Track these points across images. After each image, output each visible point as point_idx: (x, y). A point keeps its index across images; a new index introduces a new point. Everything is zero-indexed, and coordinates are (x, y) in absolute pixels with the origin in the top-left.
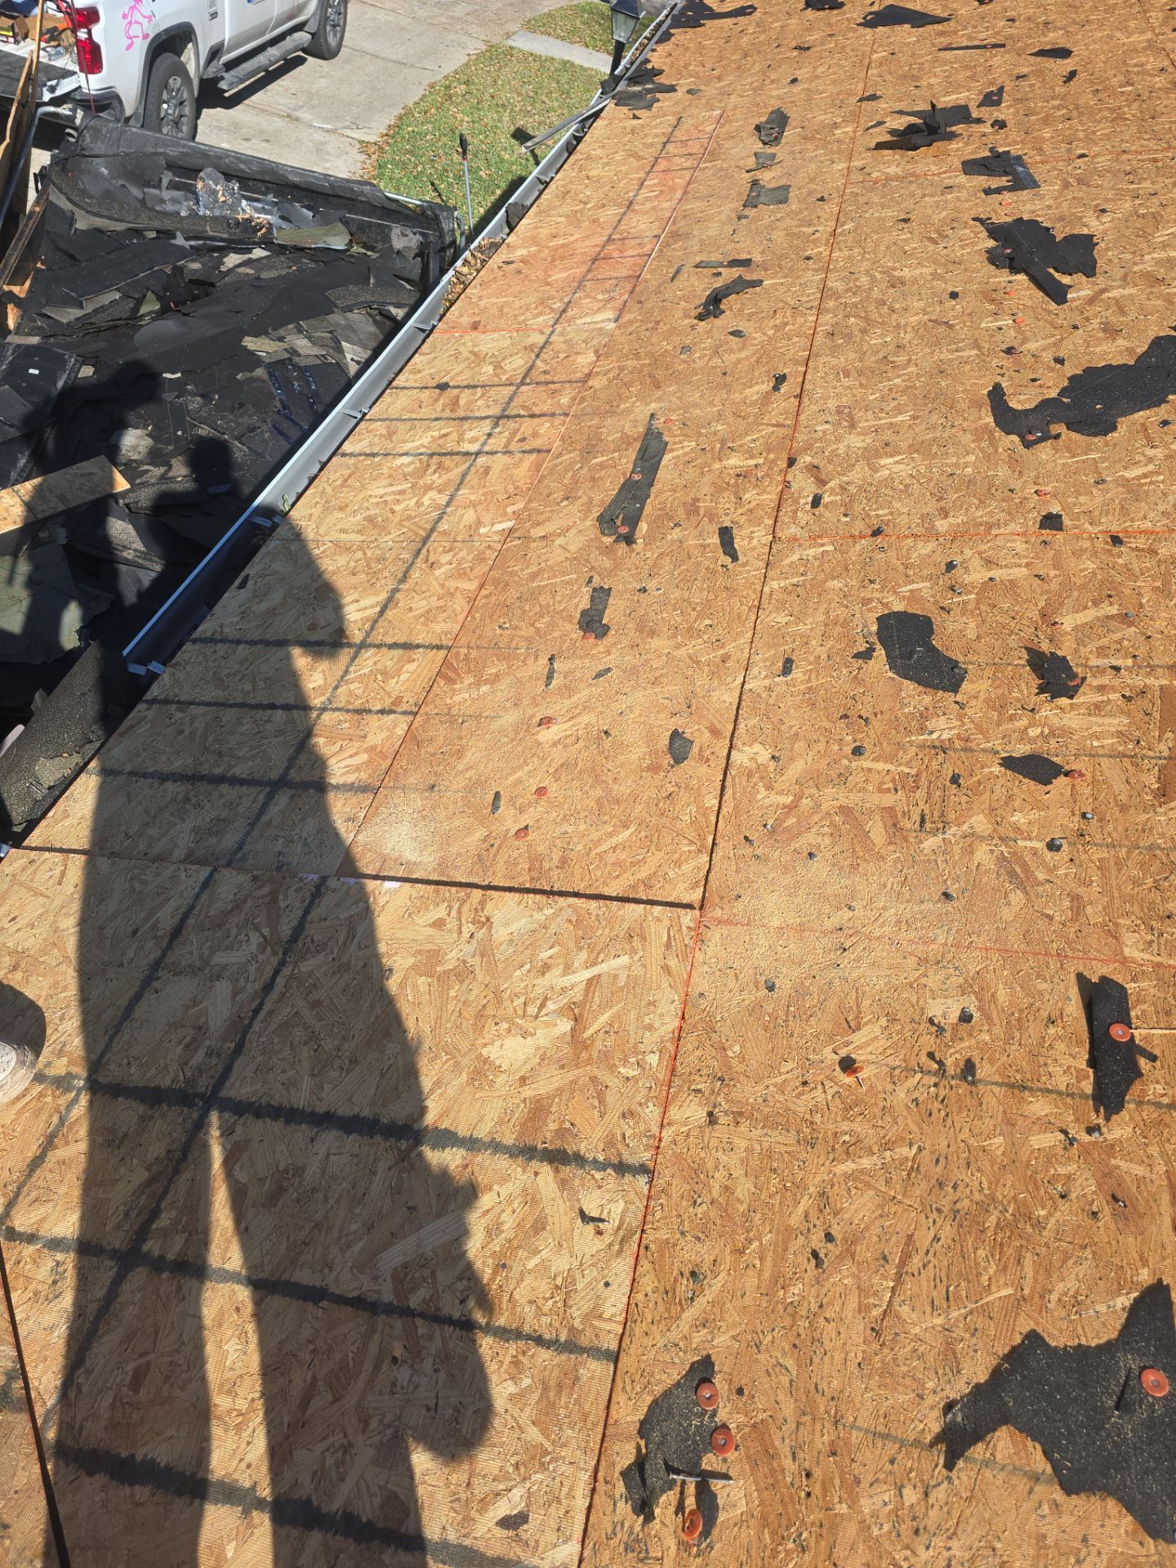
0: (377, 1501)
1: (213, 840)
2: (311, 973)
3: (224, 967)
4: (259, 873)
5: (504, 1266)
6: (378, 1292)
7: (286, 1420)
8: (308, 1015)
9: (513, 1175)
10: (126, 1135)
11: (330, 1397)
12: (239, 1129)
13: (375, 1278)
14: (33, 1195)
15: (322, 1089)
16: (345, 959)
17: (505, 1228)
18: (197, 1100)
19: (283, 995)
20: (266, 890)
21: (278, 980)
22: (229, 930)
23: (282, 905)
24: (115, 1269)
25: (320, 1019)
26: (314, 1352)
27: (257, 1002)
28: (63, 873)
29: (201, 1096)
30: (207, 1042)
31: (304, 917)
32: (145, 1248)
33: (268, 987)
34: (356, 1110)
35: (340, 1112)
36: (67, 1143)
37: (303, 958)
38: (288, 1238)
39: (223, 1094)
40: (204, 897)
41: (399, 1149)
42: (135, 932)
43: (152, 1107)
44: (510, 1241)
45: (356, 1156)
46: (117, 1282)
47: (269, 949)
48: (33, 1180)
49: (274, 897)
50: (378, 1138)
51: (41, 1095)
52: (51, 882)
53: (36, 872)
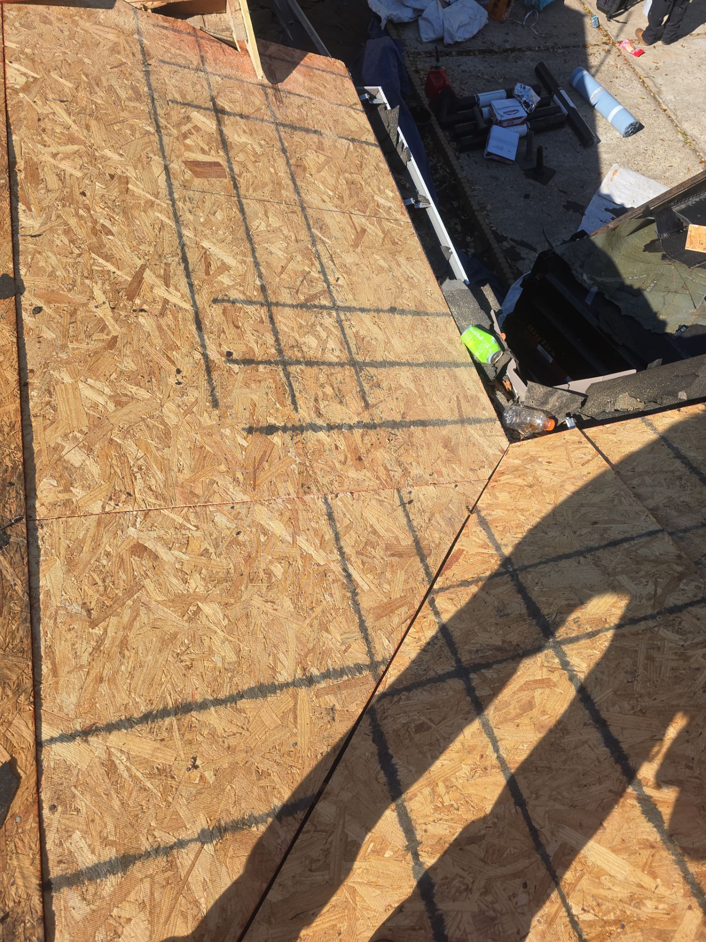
0: (458, 934)
2: (663, 639)
4: (685, 556)
5: (623, 927)
6: (548, 842)
8: (641, 659)
9: (675, 889)
10: (508, 615)
11: (482, 855)
13: (553, 834)
15: (614, 705)
16: (690, 653)
17: (643, 908)
20: (680, 569)
21: (643, 623)
23: (682, 586)
25: (646, 669)
26: (495, 823)
28: (588, 461)
31: (687, 605)
32: (472, 676)
34: (620, 739)
35: (612, 729)
37: (666, 626)
40: (644, 539)
42: (595, 523)
43: (529, 616)
44: (639, 920)
45: (599, 762)
46: (449, 675)
47: (652, 601)
49: (681, 577)
50: (618, 768)
51: (492, 556)
52: (579, 461)
53: (578, 448)
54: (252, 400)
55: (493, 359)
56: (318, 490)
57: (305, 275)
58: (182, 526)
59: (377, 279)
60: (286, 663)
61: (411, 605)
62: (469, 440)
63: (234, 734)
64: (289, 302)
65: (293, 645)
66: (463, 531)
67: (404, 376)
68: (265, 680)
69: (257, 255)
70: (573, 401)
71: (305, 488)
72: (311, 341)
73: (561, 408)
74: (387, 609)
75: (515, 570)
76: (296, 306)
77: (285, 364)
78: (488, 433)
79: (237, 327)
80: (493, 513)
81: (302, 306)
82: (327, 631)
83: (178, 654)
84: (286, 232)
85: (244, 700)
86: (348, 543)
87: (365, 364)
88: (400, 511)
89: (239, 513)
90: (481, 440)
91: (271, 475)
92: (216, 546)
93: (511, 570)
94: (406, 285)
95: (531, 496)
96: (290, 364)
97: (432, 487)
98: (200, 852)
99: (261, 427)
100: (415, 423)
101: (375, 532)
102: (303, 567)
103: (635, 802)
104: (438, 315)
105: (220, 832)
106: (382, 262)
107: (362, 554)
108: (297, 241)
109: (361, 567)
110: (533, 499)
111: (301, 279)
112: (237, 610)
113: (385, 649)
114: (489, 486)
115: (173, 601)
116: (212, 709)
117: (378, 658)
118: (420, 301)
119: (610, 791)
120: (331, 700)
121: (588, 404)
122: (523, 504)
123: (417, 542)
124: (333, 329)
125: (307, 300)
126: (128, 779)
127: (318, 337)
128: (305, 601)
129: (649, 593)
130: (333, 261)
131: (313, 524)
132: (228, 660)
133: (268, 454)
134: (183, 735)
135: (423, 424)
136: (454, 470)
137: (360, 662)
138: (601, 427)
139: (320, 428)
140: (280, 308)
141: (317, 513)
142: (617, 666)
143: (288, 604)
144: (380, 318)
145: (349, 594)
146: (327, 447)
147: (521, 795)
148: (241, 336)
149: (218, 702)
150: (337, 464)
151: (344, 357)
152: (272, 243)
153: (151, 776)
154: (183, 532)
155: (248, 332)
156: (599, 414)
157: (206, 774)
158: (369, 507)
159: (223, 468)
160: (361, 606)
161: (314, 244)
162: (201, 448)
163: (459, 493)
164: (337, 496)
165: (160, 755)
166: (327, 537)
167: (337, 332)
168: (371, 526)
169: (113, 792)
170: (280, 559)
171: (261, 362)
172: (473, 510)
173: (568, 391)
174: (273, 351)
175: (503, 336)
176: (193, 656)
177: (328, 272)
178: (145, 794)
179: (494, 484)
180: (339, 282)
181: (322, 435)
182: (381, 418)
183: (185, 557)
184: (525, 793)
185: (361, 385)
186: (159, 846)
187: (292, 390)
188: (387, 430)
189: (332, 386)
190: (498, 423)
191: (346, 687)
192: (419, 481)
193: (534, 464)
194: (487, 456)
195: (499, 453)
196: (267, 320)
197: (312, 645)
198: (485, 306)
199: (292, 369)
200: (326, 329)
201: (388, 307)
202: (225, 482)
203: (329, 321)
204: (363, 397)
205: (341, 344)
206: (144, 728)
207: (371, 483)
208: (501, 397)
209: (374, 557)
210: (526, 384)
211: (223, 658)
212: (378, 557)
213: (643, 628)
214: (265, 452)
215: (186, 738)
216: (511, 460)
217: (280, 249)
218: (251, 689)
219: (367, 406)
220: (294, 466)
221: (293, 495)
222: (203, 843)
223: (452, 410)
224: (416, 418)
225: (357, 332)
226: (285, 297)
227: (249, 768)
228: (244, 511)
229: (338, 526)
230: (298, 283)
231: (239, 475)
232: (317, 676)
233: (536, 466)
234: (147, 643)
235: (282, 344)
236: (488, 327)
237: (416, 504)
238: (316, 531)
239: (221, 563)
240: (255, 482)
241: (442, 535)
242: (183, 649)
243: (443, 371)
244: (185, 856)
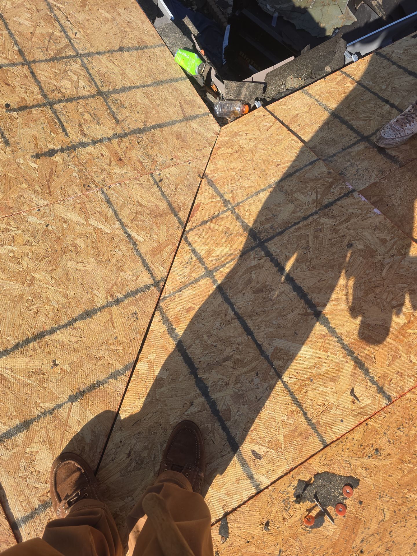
0: (224, 407)
1: (326, 147)
2: (323, 224)
3: (297, 200)
4: (333, 171)
5: (312, 380)
6: (267, 349)
7: (217, 359)
8: (311, 238)
9: (338, 355)
10: (231, 234)
11: (232, 365)
12: (263, 260)
13: (269, 344)
14: (198, 232)
15: (297, 268)
16: (338, 228)
17: (322, 369)
18: (257, 240)
19: (308, 225)
20: (330, 180)
21: (310, 218)
22: (307, 187)
23: (332, 190)
24: (204, 273)
25: (314, 244)
26: (237, 348)
27: (298, 221)
28: (271, 127)
29: (260, 240)
30: (273, 223)
31: (336, 201)
32: (215, 274)
33: (305, 218)
34: (302, 285)
36: (215, 223)
37: (324, 216)
38: (253, 307)
39: (266, 244)
40: (308, 168)
41: (306, 311)
42: (278, 165)
44: (320, 375)
45: (292, 301)
46: (202, 277)
47: (315, 204)
48: (201, 227)
49: (331, 185)
50: (302, 301)
51: (218, 202)
52: (265, 128)
53: (263, 120)
54: (33, 135)
55: (199, 71)
56: (96, 186)
57: (50, 36)
58: (6, 230)
59: (105, 29)
60: (100, 296)
61: (174, 244)
62: (193, 131)
63: (76, 342)
64: (43, 58)
65: (101, 284)
66: (199, 191)
67: (140, 95)
68: (89, 308)
69: (10, 27)
70: (257, 88)
71: (86, 187)
72: (67, 84)
73: (250, 96)
74: (159, 249)
75: (233, 207)
76: (49, 60)
77: (51, 104)
78: (205, 124)
79: (9, 85)
80: (216, 175)
81: (53, 59)
82: (122, 271)
83: (27, 307)
84: (28, 6)
85: (77, 322)
86: (124, 215)
87: (110, 92)
88: (155, 188)
89: (44, 213)
90: (201, 129)
91: (60, 183)
92: (34, 237)
93: (231, 207)
94: (127, 29)
95: (238, 158)
96: (55, 104)
97: (174, 168)
98: (71, 407)
99: (45, 152)
100: (154, 127)
101: (141, 205)
102: (98, 237)
103: (313, 317)
104: (155, 46)
105: (81, 394)
106: (106, 15)
107: (135, 221)
108: (38, 11)
109: (136, 228)
110: (239, 160)
111: (48, 39)
112: (59, 273)
113: (161, 272)
114: (211, 158)
115: (14, 277)
116: (58, 332)
117: (158, 278)
118: (141, 39)
119: (299, 314)
120: (133, 309)
121: (268, 89)
122: (233, 165)
123: (170, 205)
124: (80, 71)
125: (56, 54)
126: (15, 382)
127: (71, 80)
128: (103, 257)
129: (313, 199)
130: (69, 21)
131: (98, 209)
132: (61, 302)
133: (54, 170)
134: (44, 350)
135: (159, 126)
136: (186, 153)
137: (147, 284)
138: (277, 102)
139: (87, 144)
140: (37, 64)
141: (99, 201)
142: (297, 246)
143: (92, 261)
144: (113, 57)
145: (132, 247)
146: (95, 156)
147: (250, 329)
148: (13, 90)
149: (61, 327)
150: (105, 166)
151: (93, 91)
152: (19, 16)
153: (30, 377)
154: (9, 233)
155: (17, 86)
156: (276, 95)
157: (64, 367)
158: (133, 190)
159: (24, 185)
160: (141, 252)
161: (51, 10)
162: (5, 175)
163: (192, 168)
164: (110, 188)
165: (32, 364)
166: (109, 215)
167: (84, 73)
168: (138, 202)
169: (7, 391)
170: (80, 236)
171: (33, 107)
172: (203, 176)
173: (253, 82)
174: (40, 96)
175: (202, 52)
176: (38, 306)
177: (67, 30)
178: (28, 387)
179: (214, 156)
180: (77, 36)
181: (90, 149)
182: (130, 128)
183: (14, 249)
184: (252, 328)
185: (110, 108)
186: (45, 411)
187: (60, 122)
188: (135, 135)
189: (89, 113)
190: (211, 115)
191: (141, 299)
192: (165, 166)
193: (237, 137)
194: (207, 139)
195: (215, 135)
196: (29, 75)
197: (114, 281)
198: (186, 32)
199: (56, 107)
200: (75, 72)
201: (118, 47)
202: (29, 194)
203: (76, 66)
204: (114, 117)
205: (89, 81)
206: (17, 353)
207: (132, 174)
208: (210, 97)
209: (143, 221)
210: (223, 83)
211: (58, 302)
212: (146, 220)
213: (311, 221)
214: (52, 169)
215: (45, 351)
216: (223, 138)
217: (26, 19)
218: (81, 315)
219: (117, 122)
220: (75, 174)
221: (79, 193)
222: (72, 403)
223: (178, 113)
224: (154, 123)
225: (99, 70)
226: (39, 55)
227: (90, 357)
228: (47, 211)
229: (115, 206)
230: (47, 43)
231: (37, 188)
232: (121, 298)
233: (239, 138)
234: (4, 305)
235: (45, 90)
236: (191, 48)
237: (165, 181)
238: (100, 213)
239: (40, 248)
240: (50, 190)
241: (186, 197)
242: (29, 303)
243: (166, 87)
244: (63, 412)
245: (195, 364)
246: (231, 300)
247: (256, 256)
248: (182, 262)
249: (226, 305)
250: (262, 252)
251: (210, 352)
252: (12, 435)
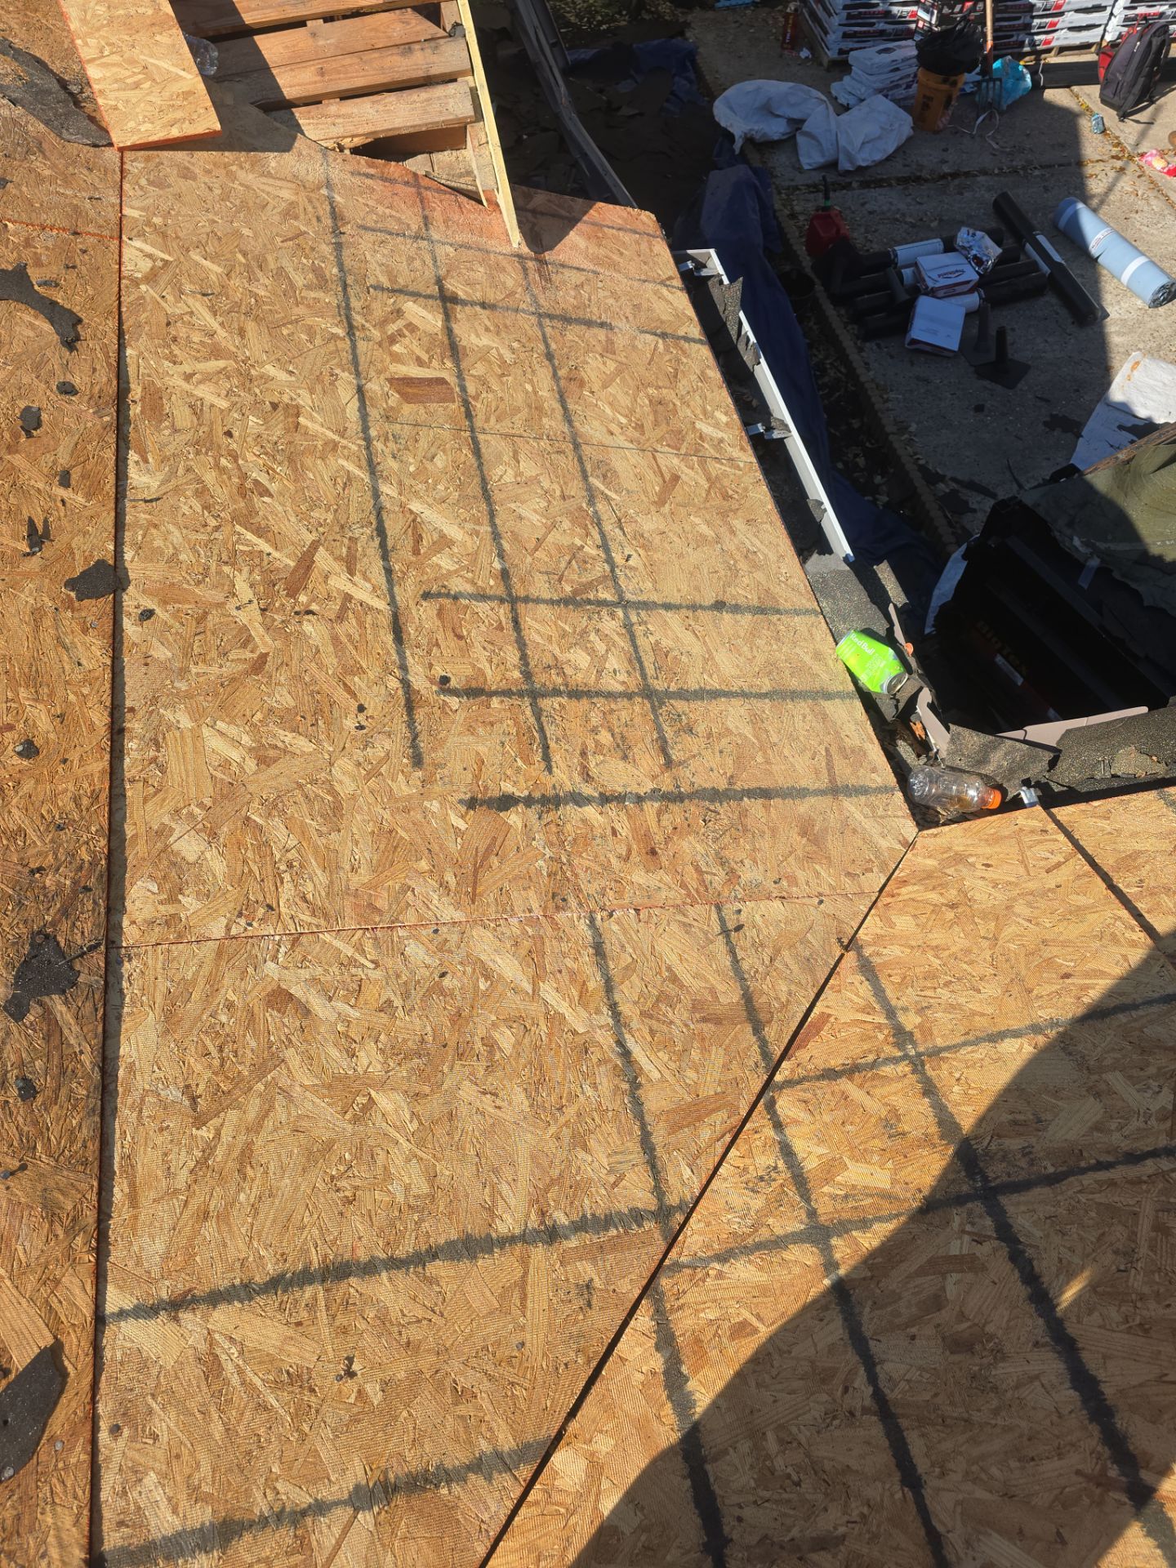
3: (1111, 1092)
7: (795, 1532)
8: (1145, 1228)
10: (904, 1134)
12: (986, 1248)
14: (808, 1096)
15: (1090, 1312)
18: (978, 1177)
19: (1138, 1182)
21: (1149, 1162)
22: (1148, 1064)
24: (803, 1227)
25: (1152, 1248)
26: (863, 1516)
27: (1110, 1159)
28: (1058, 865)
29: (985, 1179)
30: (1033, 1140)
32: (834, 1241)
33: (1133, 1158)
34: (1101, 1375)
35: (1085, 1356)
36: (861, 1086)
38: (936, 1395)
39: (1004, 1200)
40: (1155, 1009)
41: (1104, 1470)
42: (1067, 976)
43: (942, 1138)
45: (1060, 1416)
46: (796, 1238)
47: (1168, 1124)
48: (817, 1084)
50: (1095, 1429)
51: (879, 1027)
52: (1043, 863)
53: (1040, 842)
54: (478, 753)
55: (890, 687)
56: (580, 904)
57: (575, 552)
58: (352, 962)
59: (694, 557)
60: (512, 1202)
61: (733, 1110)
62: (845, 823)
63: (419, 1321)
64: (546, 595)
65: (525, 1168)
66: (831, 982)
67: (735, 714)
68: (475, 1228)
69: (497, 521)
70: (1034, 759)
71: (557, 900)
72: (581, 658)
73: (1011, 771)
74: (691, 1114)
75: (919, 1055)
76: (558, 602)
77: (535, 695)
78: (880, 812)
79: (460, 637)
80: (885, 951)
81: (566, 601)
82: (585, 1148)
83: (332, 1178)
84: (546, 484)
85: (438, 1262)
86: (628, 995)
87: (669, 695)
88: (720, 945)
89: (446, 941)
90: (868, 824)
91: (501, 879)
92: (406, 996)
93: (913, 1053)
94: (743, 565)
95: (953, 923)
96: (544, 696)
97: (777, 904)
98: (350, 1524)
99: (490, 798)
100: (751, 793)
101: (674, 979)
102: (550, 1035)
103: (1124, 1498)
104: (797, 612)
105: (386, 1492)
106: (704, 529)
107: (651, 1017)
108: (564, 497)
109: (649, 1039)
110: (956, 929)
111: (567, 558)
112: (434, 1106)
113: (683, 1184)
114: (879, 904)
115: (330, 1087)
116: (384, 1275)
117: (673, 1199)
118: (767, 591)
119: (1078, 1473)
120: (587, 1270)
121: (1062, 765)
122: (937, 937)
123: (748, 998)
124: (616, 638)
125: (575, 592)
126: (239, 1388)
127: (592, 652)
128: (549, 1095)
129: (1163, 1108)
130: (622, 529)
131: (569, 963)
132: (415, 1191)
133: (498, 843)
134: (334, 1317)
135: (765, 794)
136: (818, 874)
137: (640, 1205)
138: (1083, 806)
139: (588, 800)
140: (530, 605)
141: (576, 943)
142: (1099, 1239)
143: (519, 1097)
144: (696, 620)
145: (625, 1086)
146: (598, 832)
147: (913, 1467)
148: (466, 650)
149: (394, 1264)
150: (614, 861)
151: (633, 684)
152: (522, 502)
153: (277, 1385)
154: (353, 971)
155: (476, 644)
156: (1082, 782)
157: (368, 1388)
158: (665, 935)
159: (424, 865)
160: (646, 1107)
161: (591, 501)
162: (391, 832)
163: (826, 915)
164: (611, 915)
165: (293, 1349)
166: (591, 985)
167: (623, 643)
168: (669, 969)
169: (213, 1409)
170: (509, 1021)
171: (495, 693)
172: (850, 944)
173: (1025, 742)
174: (516, 674)
175: (909, 648)
176: (358, 1182)
177: (613, 546)
178: (265, 1416)
179: (889, 900)
180: (631, 562)
181: (590, 811)
182: (693, 784)
183: (354, 1014)
184: (922, 1465)
185: (659, 729)
186: (284, 1508)
187: (544, 737)
188: (702, 803)
189: (611, 730)
190: (899, 795)
191: (614, 1248)
192: (756, 893)
193: (960, 867)
194: (878, 852)
195: (899, 847)
196: (508, 624)
197: (557, 1172)
198: (878, 597)
199: (546, 703)
200: (605, 638)
201: (712, 601)
202: (426, 888)
203: (610, 625)
204: (664, 750)
205: (630, 661)
206: (268, 1302)
207: (672, 894)
208: (904, 750)
209: (672, 1022)
210: (948, 729)
211: (407, 1188)
212: (678, 1022)
213: (1151, 1171)
214: (494, 839)
215: (337, 1323)
216: (920, 859)
217: (535, 511)
218: (451, 1244)
219: (669, 763)
220: (541, 862)
221: (537, 912)
222: (357, 1510)
223: (817, 772)
224: (754, 785)
225: (657, 643)
226: (541, 587)
227: (441, 1384)
228: (454, 938)
229: (611, 965)
230: (563, 565)
231: (450, 878)
232: (564, 1227)
233: (965, 871)
234: (284, 1156)
235: (532, 664)
236: (883, 633)
237: (749, 932)
238: (572, 974)
239: (411, 1026)
240: (474, 889)
241: (793, 987)
242: (342, 1168)
243: (803, 707)
244: (325, 1530)
245: (724, 1520)
246: (872, 1343)
247: (968, 1228)
248: (745, 1170)
249: (852, 1357)
250: (988, 1222)
251: (776, 1497)
252: (182, 1549)
